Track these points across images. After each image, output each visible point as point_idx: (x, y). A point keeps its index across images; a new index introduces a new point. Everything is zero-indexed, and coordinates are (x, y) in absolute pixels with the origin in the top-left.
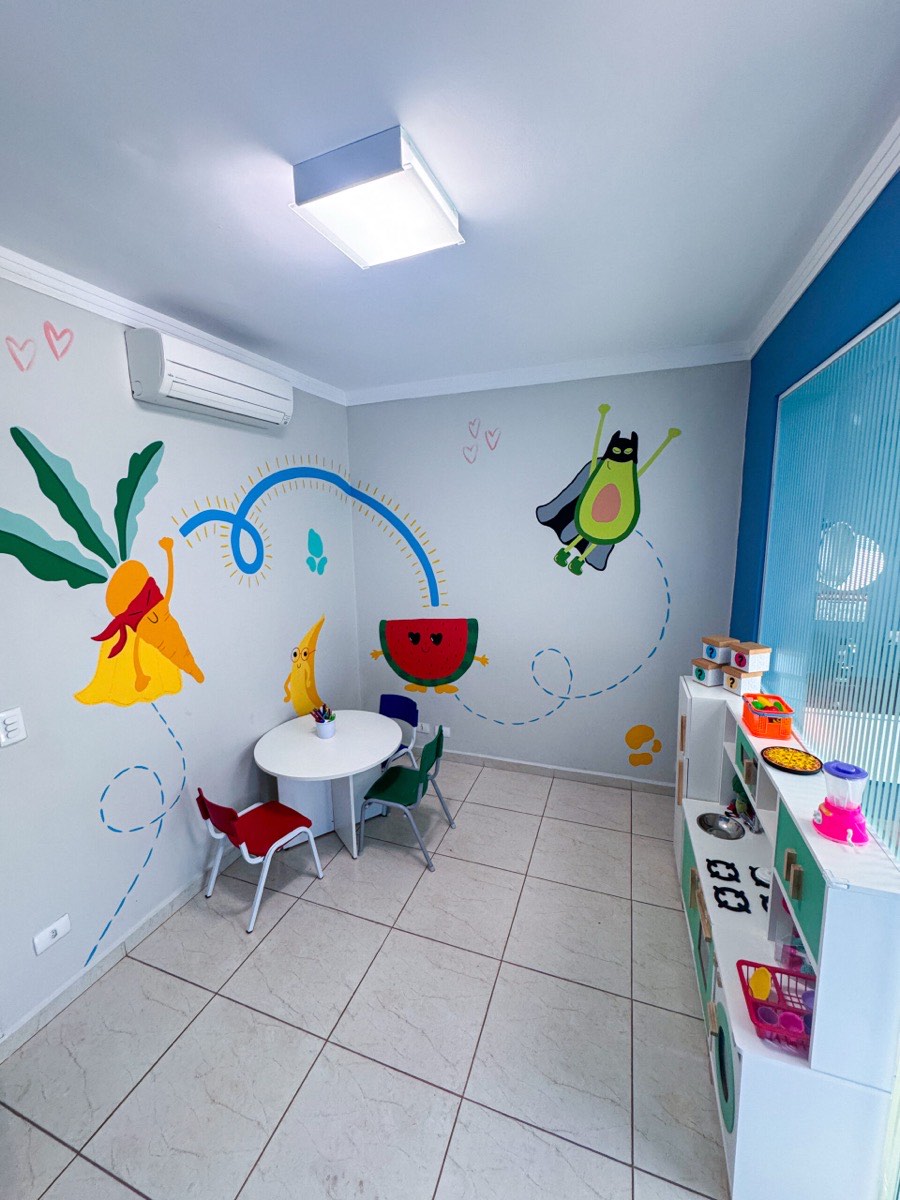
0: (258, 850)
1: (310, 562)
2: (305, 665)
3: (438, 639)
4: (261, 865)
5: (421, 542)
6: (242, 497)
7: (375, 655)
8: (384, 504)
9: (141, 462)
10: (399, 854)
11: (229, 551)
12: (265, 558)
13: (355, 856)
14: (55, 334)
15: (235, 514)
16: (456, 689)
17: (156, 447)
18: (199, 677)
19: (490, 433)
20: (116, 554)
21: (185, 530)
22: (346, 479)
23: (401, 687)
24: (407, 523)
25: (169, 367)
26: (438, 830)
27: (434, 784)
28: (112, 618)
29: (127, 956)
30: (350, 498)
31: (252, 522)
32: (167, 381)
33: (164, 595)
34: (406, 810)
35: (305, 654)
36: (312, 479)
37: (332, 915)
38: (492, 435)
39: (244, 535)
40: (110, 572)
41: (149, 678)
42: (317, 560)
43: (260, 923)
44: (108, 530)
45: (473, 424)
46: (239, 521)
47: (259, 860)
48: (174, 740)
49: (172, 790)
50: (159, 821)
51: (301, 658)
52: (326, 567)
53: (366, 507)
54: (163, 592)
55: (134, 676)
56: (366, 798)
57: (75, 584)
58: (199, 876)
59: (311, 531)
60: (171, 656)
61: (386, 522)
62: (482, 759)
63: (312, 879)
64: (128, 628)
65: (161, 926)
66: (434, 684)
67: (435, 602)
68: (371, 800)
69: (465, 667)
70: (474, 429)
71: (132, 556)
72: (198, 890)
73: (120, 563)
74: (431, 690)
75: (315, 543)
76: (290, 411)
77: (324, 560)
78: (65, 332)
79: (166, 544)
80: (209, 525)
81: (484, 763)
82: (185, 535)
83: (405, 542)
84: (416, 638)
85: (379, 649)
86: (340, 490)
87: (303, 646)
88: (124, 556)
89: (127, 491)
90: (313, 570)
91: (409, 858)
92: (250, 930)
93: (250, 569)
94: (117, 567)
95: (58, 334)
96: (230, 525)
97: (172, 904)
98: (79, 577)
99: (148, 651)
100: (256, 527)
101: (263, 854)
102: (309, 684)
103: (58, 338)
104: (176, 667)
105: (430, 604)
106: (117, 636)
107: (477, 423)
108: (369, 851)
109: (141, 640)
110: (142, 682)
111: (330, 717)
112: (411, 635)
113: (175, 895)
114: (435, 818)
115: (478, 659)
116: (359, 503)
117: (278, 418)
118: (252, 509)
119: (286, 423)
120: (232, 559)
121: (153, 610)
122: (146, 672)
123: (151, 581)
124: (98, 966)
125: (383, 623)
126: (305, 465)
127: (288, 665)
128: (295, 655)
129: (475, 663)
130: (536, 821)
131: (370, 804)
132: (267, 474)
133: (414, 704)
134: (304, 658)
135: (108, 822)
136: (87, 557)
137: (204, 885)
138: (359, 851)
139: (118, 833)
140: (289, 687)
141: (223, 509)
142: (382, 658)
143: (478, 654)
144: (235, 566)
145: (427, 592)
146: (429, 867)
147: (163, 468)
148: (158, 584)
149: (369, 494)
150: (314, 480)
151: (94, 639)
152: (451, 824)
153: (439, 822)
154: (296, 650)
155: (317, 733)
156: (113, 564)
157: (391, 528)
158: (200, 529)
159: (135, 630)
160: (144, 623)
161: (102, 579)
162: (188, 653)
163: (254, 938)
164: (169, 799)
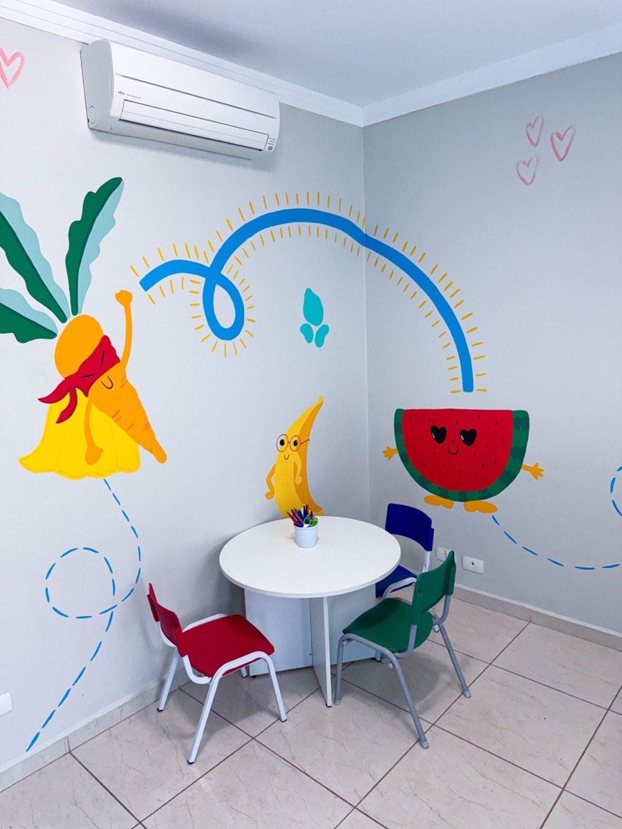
0: (206, 668)
1: (306, 330)
2: (295, 457)
3: (470, 437)
4: (207, 687)
5: (451, 303)
6: (218, 246)
7: (388, 453)
8: (406, 254)
9: (96, 203)
10: (387, 715)
11: (201, 310)
12: (246, 321)
13: (330, 703)
14: (5, 59)
15: (209, 266)
16: (494, 509)
17: (115, 183)
18: (161, 457)
19: (558, 135)
20: (66, 306)
21: (147, 283)
22: (360, 225)
23: (417, 497)
24: (434, 279)
25: (119, 83)
26: (445, 695)
27: (442, 630)
28: (61, 379)
29: (70, 752)
30: (364, 249)
31: (230, 277)
32: (117, 100)
33: (121, 358)
34: (394, 659)
35: (295, 443)
36: (312, 224)
37: (285, 769)
38: (561, 138)
39: (220, 293)
40: (60, 327)
41: (101, 451)
42: (315, 329)
43: (203, 755)
44: (58, 280)
45: (533, 126)
46: (213, 276)
47: (204, 680)
48: (129, 525)
49: (125, 582)
50: (110, 611)
51: (288, 449)
52: (327, 338)
53: (383, 260)
54: (120, 354)
55: (85, 447)
56: (345, 631)
57: (22, 339)
58: (153, 685)
59: (309, 292)
60: (128, 429)
61: (407, 278)
62: (530, 610)
63: (273, 720)
64: (79, 392)
65: (107, 729)
66: (463, 499)
67: (468, 386)
68: (350, 635)
69: (510, 478)
70: (534, 133)
71: (86, 309)
72: (153, 701)
73: (71, 318)
74: (459, 505)
75: (313, 306)
76: (275, 134)
77: (325, 330)
78: (16, 55)
79: (124, 298)
80: (177, 277)
81: (531, 618)
82: (146, 289)
83: (431, 305)
84: (440, 434)
85: (394, 446)
86: (350, 239)
87: (293, 433)
88: (75, 310)
89: (80, 234)
90: (309, 340)
91: (398, 722)
92: (190, 761)
93: (227, 334)
94: (68, 321)
95: (9, 59)
96: (202, 280)
97: (121, 708)
98: (27, 330)
99: (101, 420)
100: (236, 283)
101: (211, 674)
102: (299, 480)
103: (8, 63)
104: (133, 441)
105: (461, 388)
106: (66, 400)
107: (538, 125)
108: (348, 700)
109: (93, 407)
110: (93, 455)
111: (312, 522)
112: (434, 430)
113: (126, 699)
114: (445, 677)
115: (528, 469)
116: (375, 255)
117: (258, 142)
118: (231, 260)
119: (270, 148)
120: (204, 320)
121: (109, 373)
122: (97, 445)
123: (105, 341)
124: (40, 755)
125: (398, 411)
126: (303, 205)
127: (272, 454)
128: (282, 443)
129: (523, 475)
130: (598, 714)
131: (349, 640)
132: (250, 218)
133: (429, 521)
134: (294, 448)
135: (53, 603)
136: (35, 310)
137: (158, 699)
138: (335, 700)
139: (65, 618)
140: (273, 480)
141: (194, 259)
142: (397, 457)
143: (528, 460)
144: (207, 330)
145: (458, 373)
146: (421, 740)
147: (121, 208)
148: (113, 344)
149: (388, 242)
150: (314, 226)
151: (42, 400)
152: (464, 690)
153: (449, 684)
154: (283, 438)
155: (295, 539)
156: (63, 318)
157: (414, 286)
158: (164, 282)
159: (86, 395)
160: (96, 387)
161: (50, 335)
162: (148, 426)
163: (195, 771)
164: (123, 589)
